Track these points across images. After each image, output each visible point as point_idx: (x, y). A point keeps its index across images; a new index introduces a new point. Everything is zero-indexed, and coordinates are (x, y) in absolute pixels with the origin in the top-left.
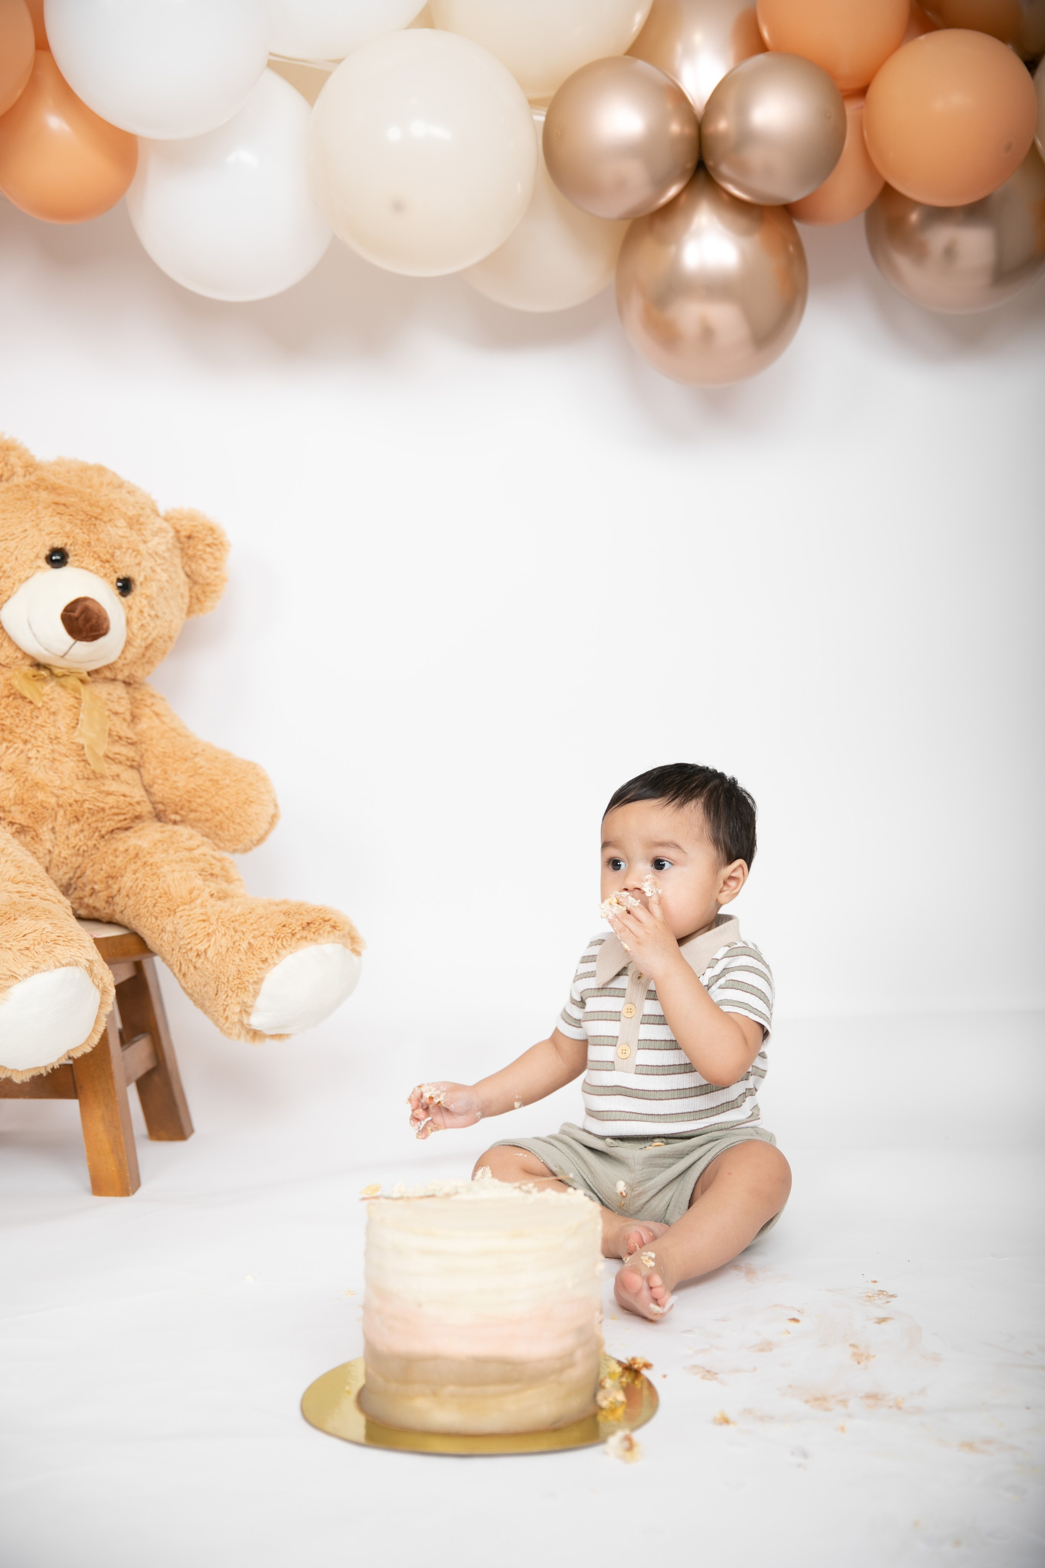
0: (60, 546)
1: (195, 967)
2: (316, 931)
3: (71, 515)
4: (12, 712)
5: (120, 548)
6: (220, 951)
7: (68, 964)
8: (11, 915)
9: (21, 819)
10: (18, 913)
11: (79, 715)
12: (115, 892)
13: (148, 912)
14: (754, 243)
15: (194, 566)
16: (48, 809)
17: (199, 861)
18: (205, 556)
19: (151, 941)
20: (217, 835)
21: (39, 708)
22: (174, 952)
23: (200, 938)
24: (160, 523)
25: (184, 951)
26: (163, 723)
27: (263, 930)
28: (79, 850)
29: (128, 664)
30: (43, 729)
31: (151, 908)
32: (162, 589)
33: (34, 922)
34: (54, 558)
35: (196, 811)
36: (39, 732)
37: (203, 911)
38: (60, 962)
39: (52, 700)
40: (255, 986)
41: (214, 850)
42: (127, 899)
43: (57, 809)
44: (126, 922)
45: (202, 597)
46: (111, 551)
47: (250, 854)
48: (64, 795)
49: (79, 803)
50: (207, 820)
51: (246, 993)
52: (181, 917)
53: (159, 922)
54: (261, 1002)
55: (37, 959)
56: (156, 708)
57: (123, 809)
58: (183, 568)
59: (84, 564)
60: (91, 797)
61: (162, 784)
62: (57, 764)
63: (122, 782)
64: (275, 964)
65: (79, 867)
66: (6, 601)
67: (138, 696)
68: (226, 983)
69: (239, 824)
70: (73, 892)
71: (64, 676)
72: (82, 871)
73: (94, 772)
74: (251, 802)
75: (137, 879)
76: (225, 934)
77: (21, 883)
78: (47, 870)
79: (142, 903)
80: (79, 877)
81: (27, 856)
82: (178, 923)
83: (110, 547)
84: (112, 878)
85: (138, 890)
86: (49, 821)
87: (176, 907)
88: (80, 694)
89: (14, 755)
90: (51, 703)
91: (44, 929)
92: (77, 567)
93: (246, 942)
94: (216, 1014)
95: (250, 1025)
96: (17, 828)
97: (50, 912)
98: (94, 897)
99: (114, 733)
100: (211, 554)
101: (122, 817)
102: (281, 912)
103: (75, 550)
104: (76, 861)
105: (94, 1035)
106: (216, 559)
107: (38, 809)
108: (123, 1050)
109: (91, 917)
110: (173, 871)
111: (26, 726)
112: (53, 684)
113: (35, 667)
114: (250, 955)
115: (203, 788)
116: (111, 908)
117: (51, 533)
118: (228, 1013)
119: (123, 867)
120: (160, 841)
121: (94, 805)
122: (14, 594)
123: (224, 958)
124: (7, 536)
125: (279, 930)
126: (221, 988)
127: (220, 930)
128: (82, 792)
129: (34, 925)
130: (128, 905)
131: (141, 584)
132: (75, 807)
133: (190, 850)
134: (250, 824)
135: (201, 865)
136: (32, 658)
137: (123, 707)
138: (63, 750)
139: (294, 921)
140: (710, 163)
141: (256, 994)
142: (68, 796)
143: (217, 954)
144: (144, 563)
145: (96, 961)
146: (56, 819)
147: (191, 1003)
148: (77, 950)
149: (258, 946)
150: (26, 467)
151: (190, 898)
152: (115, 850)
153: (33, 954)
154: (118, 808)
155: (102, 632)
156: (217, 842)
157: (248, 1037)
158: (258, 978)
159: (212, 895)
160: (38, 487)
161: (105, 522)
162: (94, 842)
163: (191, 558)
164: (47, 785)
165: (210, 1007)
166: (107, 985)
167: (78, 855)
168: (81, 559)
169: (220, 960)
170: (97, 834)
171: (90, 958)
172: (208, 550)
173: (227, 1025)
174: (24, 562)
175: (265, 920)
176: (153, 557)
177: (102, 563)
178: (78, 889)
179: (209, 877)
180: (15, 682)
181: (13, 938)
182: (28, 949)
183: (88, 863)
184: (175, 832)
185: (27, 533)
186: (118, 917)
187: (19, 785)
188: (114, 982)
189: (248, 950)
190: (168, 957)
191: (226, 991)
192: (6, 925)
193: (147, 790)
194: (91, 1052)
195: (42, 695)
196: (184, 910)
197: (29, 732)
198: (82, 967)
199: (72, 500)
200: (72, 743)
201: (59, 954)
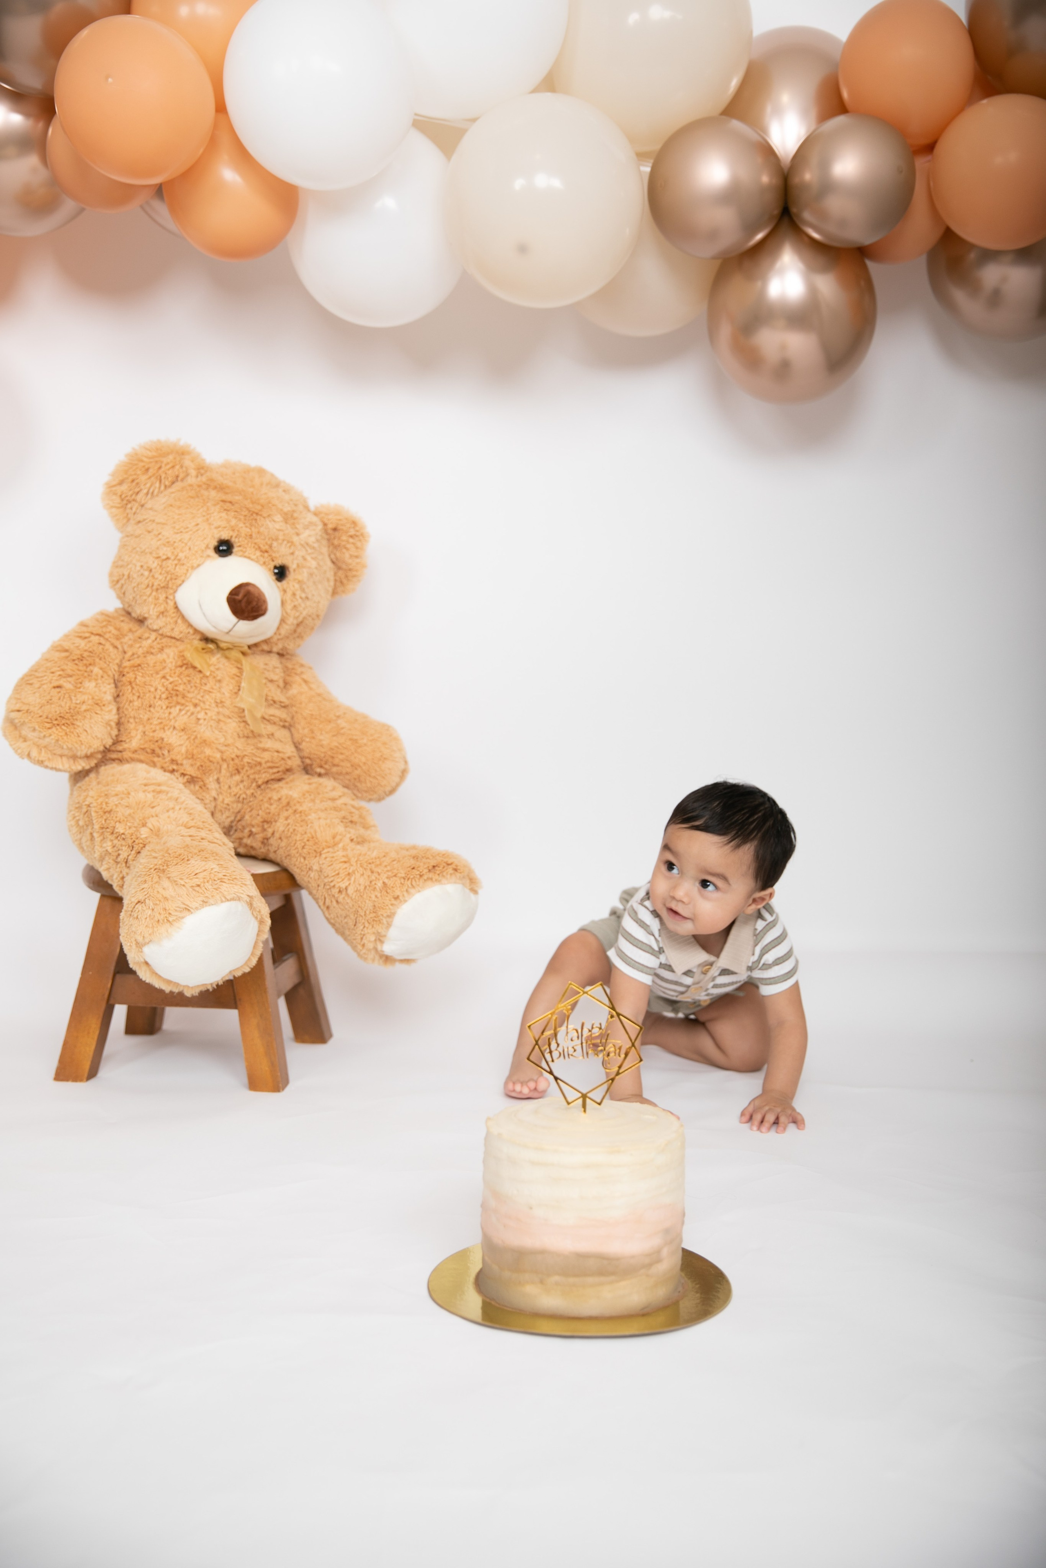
0: (226, 538)
1: (337, 902)
2: (440, 873)
3: (236, 511)
4: (185, 680)
5: (277, 539)
6: (359, 889)
7: (233, 899)
8: (184, 856)
9: (191, 771)
10: (190, 855)
11: (241, 683)
12: (269, 835)
13: (297, 853)
15: (338, 554)
16: (213, 763)
17: (341, 810)
18: (348, 546)
19: (300, 877)
20: (356, 786)
21: (207, 677)
22: (319, 888)
23: (341, 877)
24: (310, 517)
25: (328, 887)
26: (311, 689)
27: (395, 871)
28: (239, 797)
29: (282, 639)
30: (211, 694)
31: (300, 849)
32: (311, 575)
33: (204, 863)
34: (221, 548)
35: (337, 766)
36: (207, 697)
37: (344, 853)
38: (225, 898)
39: (218, 669)
40: (388, 919)
41: (353, 800)
42: (279, 841)
43: (221, 762)
44: (278, 860)
45: (345, 581)
46: (269, 542)
47: (383, 803)
48: (228, 751)
49: (240, 759)
50: (347, 773)
51: (380, 925)
52: (326, 858)
53: (306, 862)
54: (393, 933)
55: (207, 895)
56: (305, 676)
57: (276, 763)
58: (329, 556)
59: (246, 554)
60: (250, 753)
61: (310, 742)
62: (222, 724)
63: (276, 740)
64: (406, 901)
65: (239, 812)
66: (180, 585)
67: (290, 665)
68: (364, 916)
69: (374, 777)
70: (234, 833)
71: (228, 649)
72: (241, 815)
73: (252, 732)
74: (385, 759)
75: (288, 824)
76: (363, 875)
77: (192, 828)
78: (213, 814)
79: (292, 845)
80: (239, 821)
81: (197, 804)
82: (323, 864)
83: (269, 539)
84: (267, 822)
85: (289, 834)
86: (215, 773)
87: (321, 849)
88: (242, 665)
89: (186, 717)
90: (218, 672)
91: (212, 869)
92: (241, 556)
93: (381, 882)
94: (354, 942)
95: (383, 951)
96: (188, 779)
97: (217, 855)
98: (251, 838)
99: (270, 698)
100: (353, 544)
101: (275, 770)
102: (410, 856)
103: (239, 542)
104: (237, 806)
105: (252, 958)
106: (357, 548)
107: (205, 763)
108: (275, 968)
109: (249, 854)
110: (319, 818)
111: (196, 692)
112: (218, 656)
113: (204, 641)
114: (384, 893)
115: (344, 746)
116: (266, 848)
117: (219, 527)
118: (364, 941)
119: (276, 814)
120: (308, 792)
121: (253, 760)
122: (188, 578)
123: (362, 894)
124: (182, 530)
125: (409, 871)
126: (359, 920)
127: (359, 870)
128: (242, 749)
129: (204, 866)
130: (280, 846)
131: (294, 570)
132: (237, 761)
133: (333, 800)
134: (384, 778)
135: (343, 813)
136: (202, 634)
137: (278, 675)
138: (227, 712)
139: (422, 864)
140: (794, 210)
141: (389, 925)
142: (231, 752)
143: (356, 891)
144: (297, 553)
145: (255, 897)
146: (220, 772)
147: (333, 931)
148: (240, 887)
149: (391, 885)
150: (198, 469)
151: (334, 842)
152: (270, 799)
153: (203, 891)
154: (272, 762)
155: (261, 612)
156: (356, 792)
157: (381, 961)
158: (390, 913)
159: (352, 840)
160: (208, 487)
161: (264, 518)
162: (252, 791)
163: (336, 547)
164: (213, 742)
165: (349, 935)
166: (264, 917)
167: (238, 802)
168: (244, 550)
169: (358, 897)
170: (254, 784)
171: (251, 894)
172: (351, 540)
173: (364, 951)
174: (196, 552)
175: (397, 863)
176: (304, 547)
177: (262, 553)
178: (238, 830)
179: (349, 824)
180: (188, 655)
181: (187, 876)
182: (198, 886)
183: (246, 809)
184: (320, 784)
185: (199, 526)
186: (272, 856)
187: (190, 742)
188: (269, 911)
189: (382, 888)
190: (314, 892)
191: (364, 923)
192: (181, 865)
193: (297, 746)
194: (249, 973)
195: (209, 665)
196: (328, 852)
197: (199, 697)
198: (243, 901)
199: (237, 498)
200: (235, 707)
201: (225, 891)
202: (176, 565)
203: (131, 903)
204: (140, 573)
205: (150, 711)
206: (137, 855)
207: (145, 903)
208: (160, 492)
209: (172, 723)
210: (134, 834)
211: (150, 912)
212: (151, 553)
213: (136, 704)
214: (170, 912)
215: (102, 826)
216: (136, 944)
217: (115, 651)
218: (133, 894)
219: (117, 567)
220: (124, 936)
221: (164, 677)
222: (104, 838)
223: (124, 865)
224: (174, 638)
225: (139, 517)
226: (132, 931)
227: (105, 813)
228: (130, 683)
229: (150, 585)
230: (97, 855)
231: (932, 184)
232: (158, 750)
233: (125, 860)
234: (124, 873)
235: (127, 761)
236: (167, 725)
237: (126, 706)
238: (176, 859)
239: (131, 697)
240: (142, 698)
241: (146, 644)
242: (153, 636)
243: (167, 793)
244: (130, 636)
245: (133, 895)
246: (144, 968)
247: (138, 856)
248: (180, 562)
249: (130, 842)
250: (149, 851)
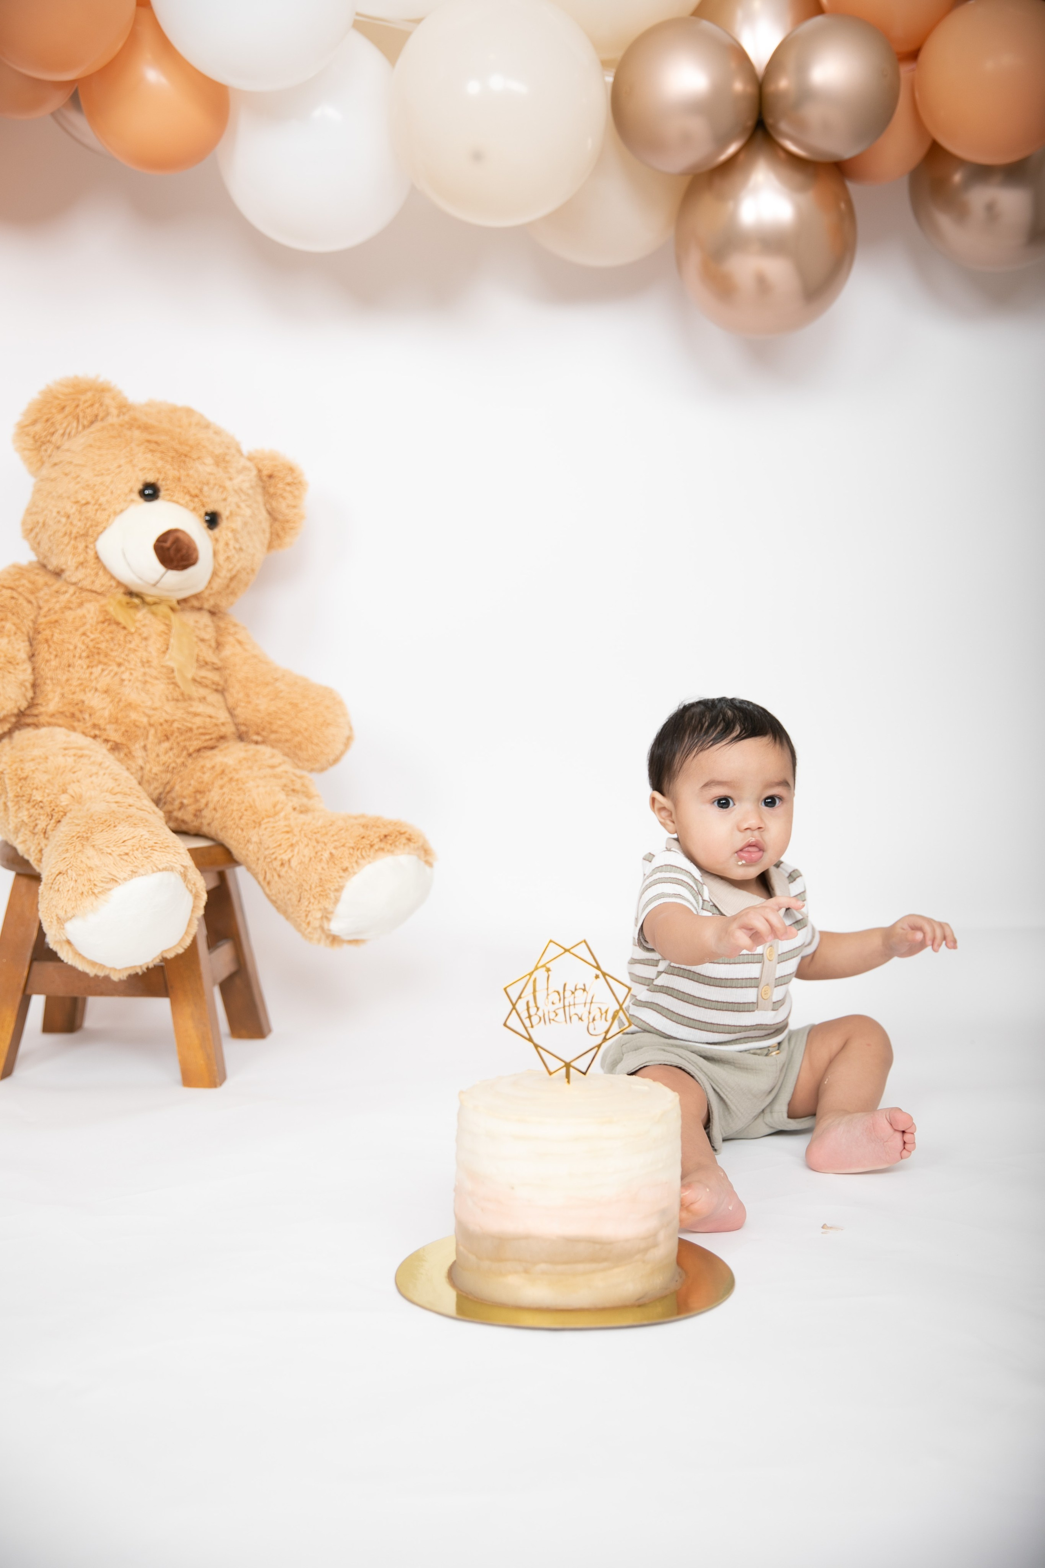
0: (152, 481)
1: (279, 876)
2: (392, 843)
3: (162, 452)
4: (108, 637)
5: (208, 484)
6: (303, 861)
7: (165, 869)
9: (115, 737)
10: (117, 821)
11: (169, 640)
12: (202, 806)
13: (235, 824)
14: (808, 199)
15: (274, 504)
16: (140, 728)
17: (281, 777)
18: (285, 494)
19: (237, 851)
20: (297, 754)
21: (132, 634)
22: (259, 862)
23: (284, 848)
24: (243, 462)
25: (269, 860)
26: (245, 650)
27: (343, 841)
28: (168, 767)
29: (213, 595)
30: (136, 653)
31: (237, 820)
32: (245, 524)
33: (132, 829)
34: (146, 492)
35: (276, 732)
36: (132, 656)
37: (286, 823)
38: (157, 867)
39: (144, 626)
40: (336, 894)
41: (294, 768)
42: (214, 812)
43: (148, 727)
44: (212, 833)
45: (281, 533)
46: (199, 486)
47: (326, 773)
48: (155, 715)
49: (169, 724)
50: (287, 741)
51: (327, 900)
52: (266, 829)
53: (245, 833)
54: (341, 909)
55: (136, 864)
56: (239, 637)
57: (209, 729)
58: (265, 505)
59: (175, 498)
60: (180, 718)
61: (246, 707)
62: (148, 686)
63: (208, 704)
64: (355, 873)
65: (168, 783)
66: (102, 532)
67: (222, 625)
68: (309, 891)
69: (317, 745)
70: (164, 806)
71: (155, 603)
72: (171, 786)
73: (182, 694)
74: (329, 724)
75: (224, 794)
76: (308, 845)
77: (118, 794)
78: (140, 783)
79: (228, 815)
80: (169, 792)
81: (122, 770)
82: (263, 835)
83: (199, 483)
84: (200, 792)
85: (225, 804)
86: (142, 739)
87: (260, 819)
88: (170, 621)
89: (109, 677)
90: (144, 629)
91: (142, 836)
92: (168, 501)
93: (328, 852)
94: (298, 920)
95: (329, 930)
96: (112, 746)
97: (147, 821)
98: (182, 810)
99: (201, 658)
100: (291, 492)
101: (208, 737)
102: (360, 825)
103: (166, 485)
104: (166, 777)
105: (186, 938)
106: (295, 497)
107: (131, 728)
108: (210, 954)
109: (184, 830)
110: (258, 786)
111: (120, 650)
112: (145, 611)
113: (128, 595)
114: (331, 864)
115: (284, 711)
116: (199, 821)
117: (144, 469)
118: (310, 918)
119: (210, 783)
120: (245, 759)
121: (183, 725)
122: (110, 525)
123: (307, 867)
124: (103, 472)
125: (358, 841)
126: (304, 895)
127: (302, 840)
128: (171, 713)
129: (133, 832)
130: (215, 818)
131: (227, 518)
132: (165, 726)
133: (272, 767)
134: (327, 745)
135: (284, 781)
136: (126, 587)
137: (209, 634)
138: (154, 672)
139: (372, 833)
140: (769, 121)
141: (337, 901)
142: (159, 717)
143: (301, 863)
144: (229, 499)
145: (190, 867)
146: (147, 738)
147: (274, 910)
148: (173, 856)
149: (339, 856)
150: (120, 407)
151: (274, 811)
152: (203, 767)
153: (132, 860)
154: (205, 728)
155: (192, 561)
156: (297, 761)
157: (327, 942)
158: (339, 886)
159: (294, 809)
160: (131, 426)
161: (194, 460)
162: (182, 760)
163: (272, 496)
164: (140, 706)
165: (293, 913)
166: (200, 891)
167: (167, 771)
168: (172, 494)
169: (303, 869)
170: (185, 753)
171: (185, 864)
172: (288, 488)
173: (309, 930)
174: (119, 496)
175: (345, 832)
176: (238, 494)
177: (191, 498)
178: (169, 802)
179: (291, 792)
180: (111, 609)
181: (114, 843)
182: (127, 854)
183: (177, 780)
184: (257, 751)
185: (122, 468)
186: (205, 830)
187: (114, 705)
188: (206, 887)
189: (329, 859)
190: (253, 866)
191: (309, 898)
192: (107, 831)
193: (231, 712)
194: (182, 954)
195: (134, 621)
196: (269, 822)
197: (123, 656)
198: (177, 872)
199: (163, 438)
200: (163, 666)
201: (156, 859)
202: (97, 510)
203: (51, 875)
204: (56, 520)
205: (69, 671)
206: (56, 825)
207: (67, 874)
208: (77, 432)
209: (94, 684)
210: (53, 802)
211: (72, 884)
212: (69, 498)
213: (54, 663)
214: (95, 882)
215: (17, 794)
216: (57, 920)
217: (30, 606)
218: (53, 864)
219: (31, 514)
220: (43, 912)
221: (84, 634)
222: (19, 808)
223: (42, 835)
224: (95, 592)
225: (55, 460)
226: (53, 905)
227: (20, 780)
228: (47, 641)
229: (68, 533)
230: (11, 827)
231: (917, 95)
232: (78, 714)
233: (44, 831)
234: (42, 845)
235: (44, 726)
236: (88, 686)
237: (43, 666)
238: (102, 825)
239: (47, 656)
240: (60, 657)
241: (64, 598)
242: (72, 589)
243: (90, 757)
244: (46, 590)
245: (53, 866)
246: (66, 947)
247: (58, 825)
248: (100, 507)
249: (49, 810)
250: (70, 818)
